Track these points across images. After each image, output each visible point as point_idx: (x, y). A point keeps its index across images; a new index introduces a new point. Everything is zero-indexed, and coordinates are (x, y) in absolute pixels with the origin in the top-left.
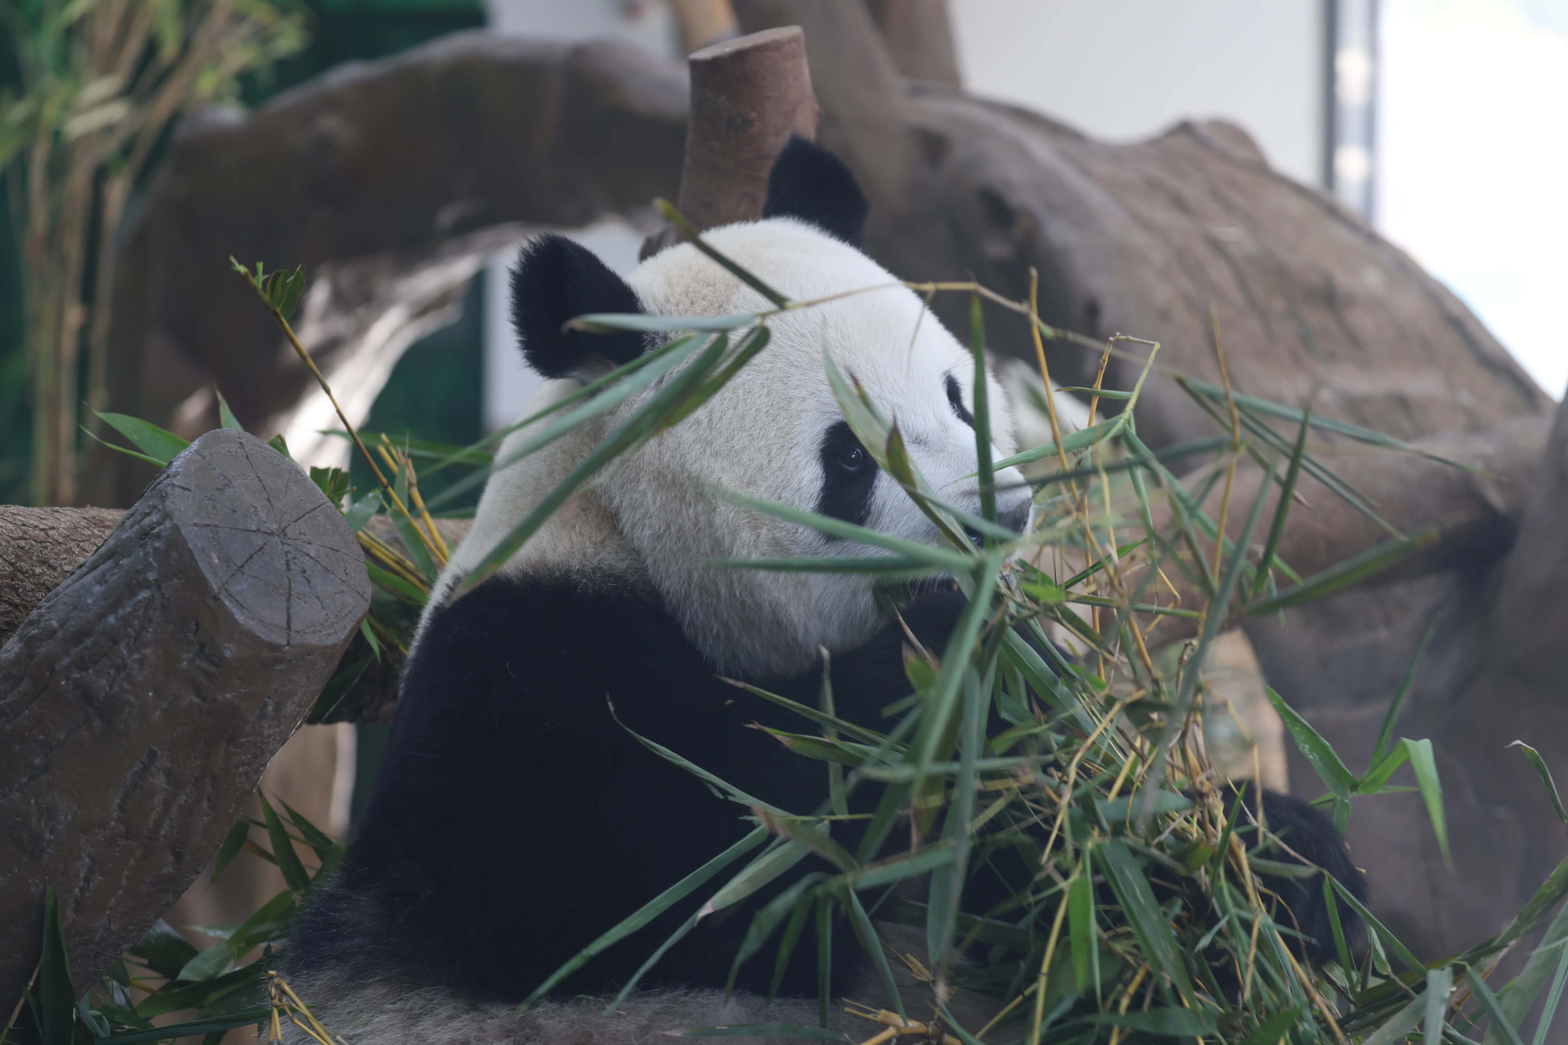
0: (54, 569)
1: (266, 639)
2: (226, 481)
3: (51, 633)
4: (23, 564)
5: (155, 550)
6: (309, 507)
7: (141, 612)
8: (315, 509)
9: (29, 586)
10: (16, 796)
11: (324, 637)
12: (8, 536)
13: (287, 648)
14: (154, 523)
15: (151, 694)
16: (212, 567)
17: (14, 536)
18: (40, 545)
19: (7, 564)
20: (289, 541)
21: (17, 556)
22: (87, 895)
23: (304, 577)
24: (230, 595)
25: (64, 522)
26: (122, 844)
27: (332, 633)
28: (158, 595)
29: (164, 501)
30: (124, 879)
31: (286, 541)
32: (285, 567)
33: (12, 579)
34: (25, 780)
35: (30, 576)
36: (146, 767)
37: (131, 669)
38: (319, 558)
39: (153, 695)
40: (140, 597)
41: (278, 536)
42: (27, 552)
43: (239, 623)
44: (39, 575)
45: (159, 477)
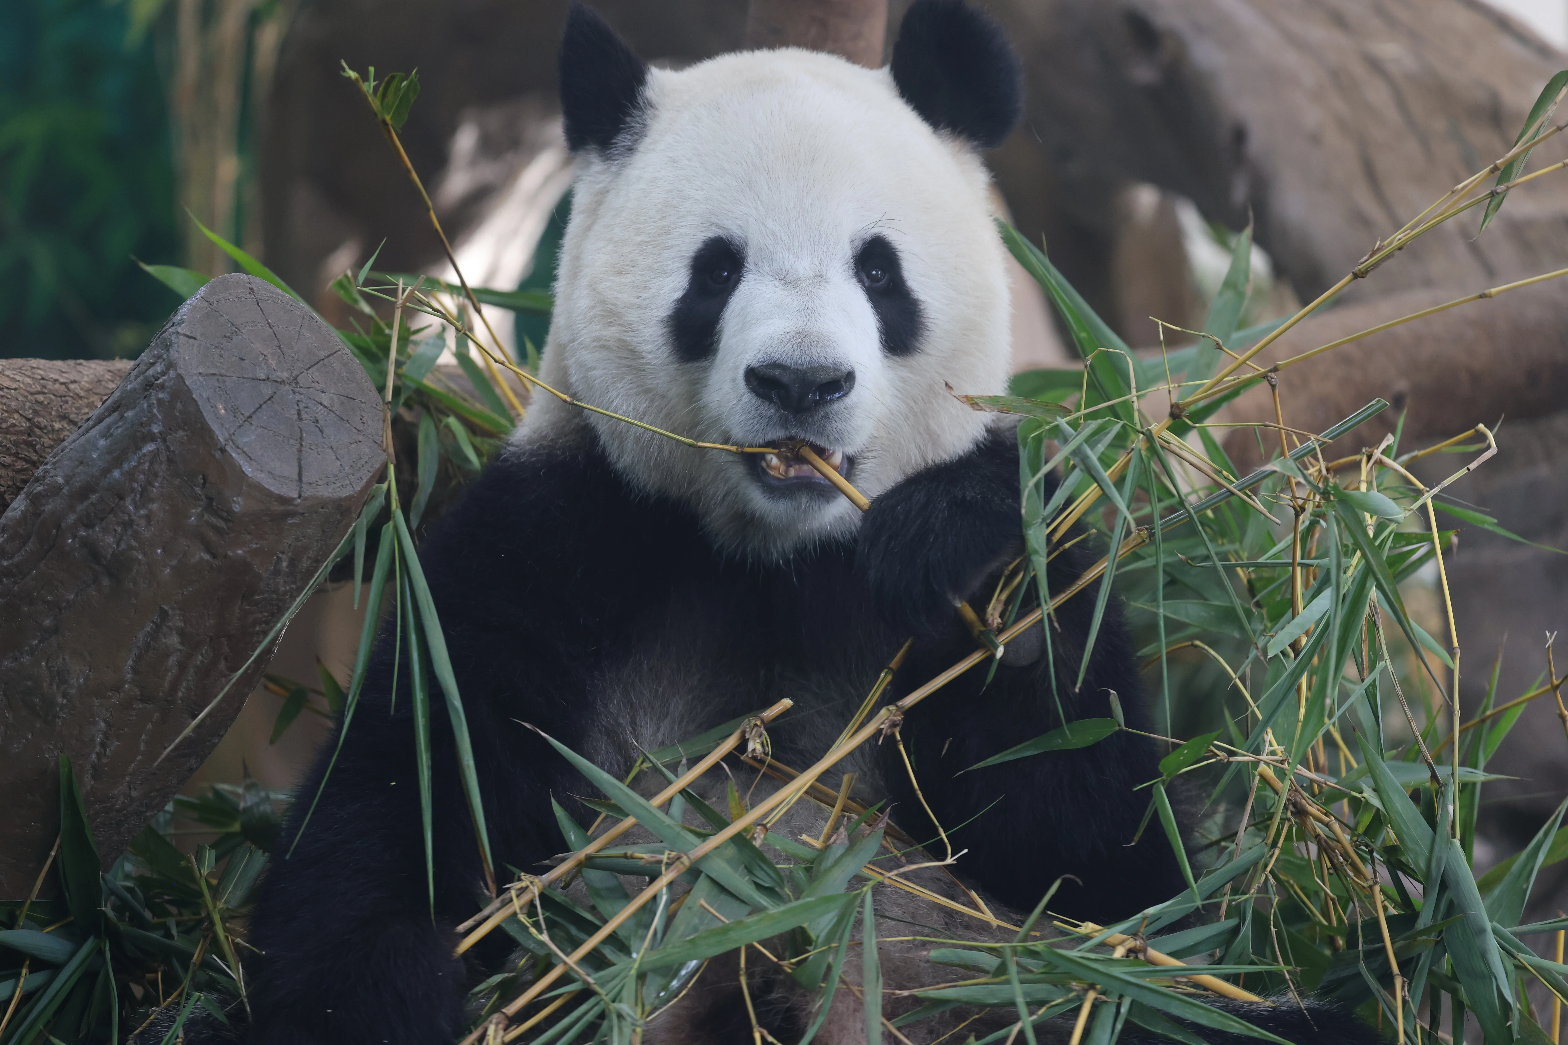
0: (74, 423)
1: (277, 492)
2: (234, 328)
3: (56, 490)
4: (41, 419)
5: (159, 400)
6: (323, 354)
7: (146, 466)
8: (329, 356)
9: (47, 441)
10: (26, 659)
11: (339, 489)
12: (26, 390)
13: (299, 500)
14: (158, 373)
15: (159, 551)
16: (218, 417)
17: (32, 390)
18: (59, 399)
19: (24, 420)
20: (301, 390)
21: (35, 412)
22: (105, 761)
23: (316, 426)
24: (238, 447)
25: (88, 375)
26: (137, 707)
27: (347, 485)
28: (163, 448)
29: (168, 350)
30: (142, 744)
31: (297, 390)
32: (296, 416)
33: (29, 435)
34: (35, 642)
35: (49, 432)
36: (158, 627)
37: (137, 525)
38: (332, 407)
39: (161, 552)
40: (144, 451)
41: (290, 384)
42: (45, 407)
43: (247, 475)
44: (58, 431)
45: (165, 325)
